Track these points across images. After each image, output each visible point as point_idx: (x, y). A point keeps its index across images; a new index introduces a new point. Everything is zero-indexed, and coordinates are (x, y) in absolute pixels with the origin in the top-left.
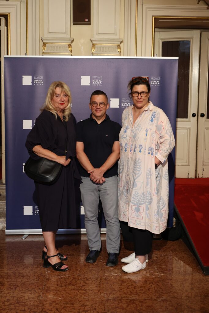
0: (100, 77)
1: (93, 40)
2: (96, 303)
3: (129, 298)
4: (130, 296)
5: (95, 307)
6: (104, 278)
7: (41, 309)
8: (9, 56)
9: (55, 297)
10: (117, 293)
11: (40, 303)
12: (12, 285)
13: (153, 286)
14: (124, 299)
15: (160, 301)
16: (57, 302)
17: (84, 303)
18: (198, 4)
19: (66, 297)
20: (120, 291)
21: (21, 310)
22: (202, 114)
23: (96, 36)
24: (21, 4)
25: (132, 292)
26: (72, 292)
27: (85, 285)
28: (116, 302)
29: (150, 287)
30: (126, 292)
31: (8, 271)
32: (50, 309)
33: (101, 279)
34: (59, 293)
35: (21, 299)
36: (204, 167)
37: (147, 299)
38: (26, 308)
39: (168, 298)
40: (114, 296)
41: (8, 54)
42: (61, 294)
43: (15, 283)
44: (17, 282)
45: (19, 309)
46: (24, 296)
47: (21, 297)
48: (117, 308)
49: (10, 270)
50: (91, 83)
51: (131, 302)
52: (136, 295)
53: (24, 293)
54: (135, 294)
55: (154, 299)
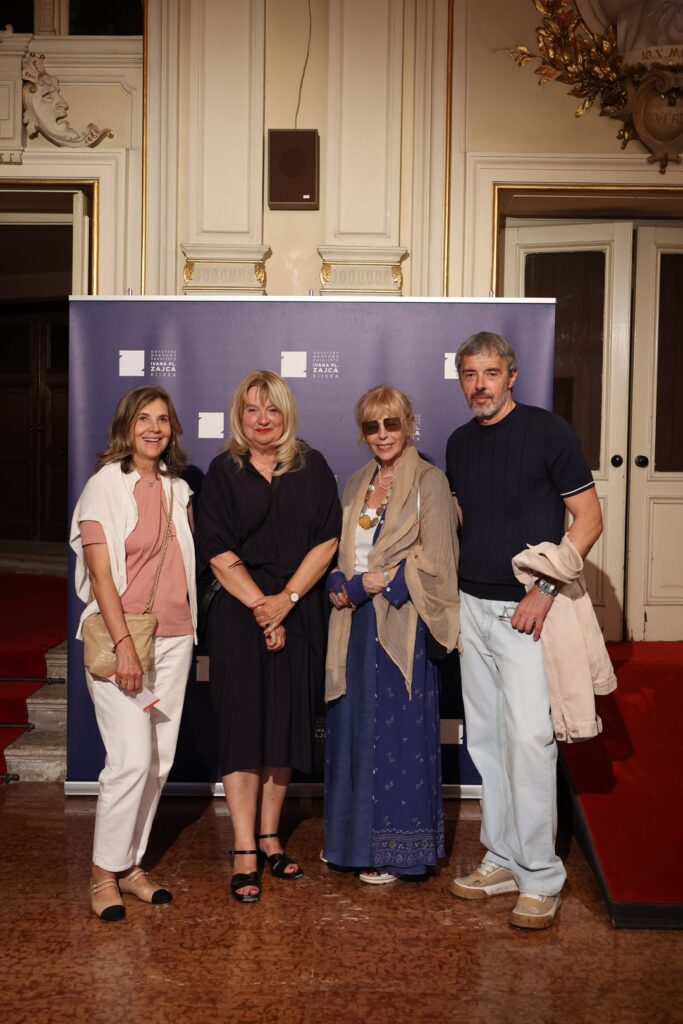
0: (335, 355)
1: (325, 253)
2: (281, 1002)
3: (380, 990)
4: (384, 984)
5: (275, 1012)
6: (318, 928)
7: (121, 1014)
8: (95, 297)
9: (168, 980)
10: (347, 972)
11: (122, 996)
12: (55, 942)
13: (456, 955)
14: (362, 992)
15: (466, 1002)
16: (170, 994)
17: (247, 1000)
18: (623, 148)
19: (198, 981)
20: (358, 966)
21: (63, 1015)
22: (640, 457)
23: (332, 241)
24: (130, 156)
25: (392, 972)
26: (218, 965)
27: (259, 948)
28: (339, 1001)
29: (445, 958)
30: (374, 971)
31: (52, 901)
32: (147, 1015)
33: (308, 931)
34: (181, 968)
35: (72, 983)
36: (649, 610)
37: (432, 995)
38: (80, 1009)
39: (494, 993)
40: (337, 981)
41: (90, 292)
42: (185, 971)
43: (64, 934)
44: (68, 932)
45: (58, 1011)
46: (81, 975)
47: (73, 975)
48: (339, 1018)
49: (57, 897)
50: (309, 370)
51: (384, 1001)
52: (402, 979)
53: (82, 964)
54: (398, 979)
55: (452, 995)
